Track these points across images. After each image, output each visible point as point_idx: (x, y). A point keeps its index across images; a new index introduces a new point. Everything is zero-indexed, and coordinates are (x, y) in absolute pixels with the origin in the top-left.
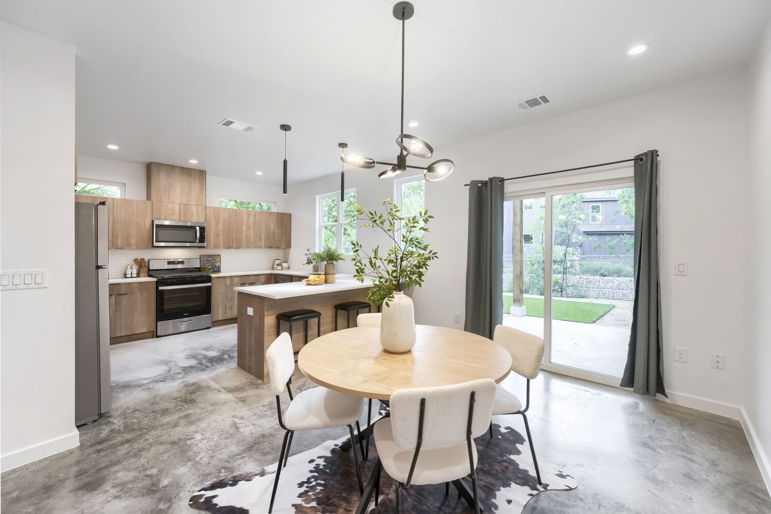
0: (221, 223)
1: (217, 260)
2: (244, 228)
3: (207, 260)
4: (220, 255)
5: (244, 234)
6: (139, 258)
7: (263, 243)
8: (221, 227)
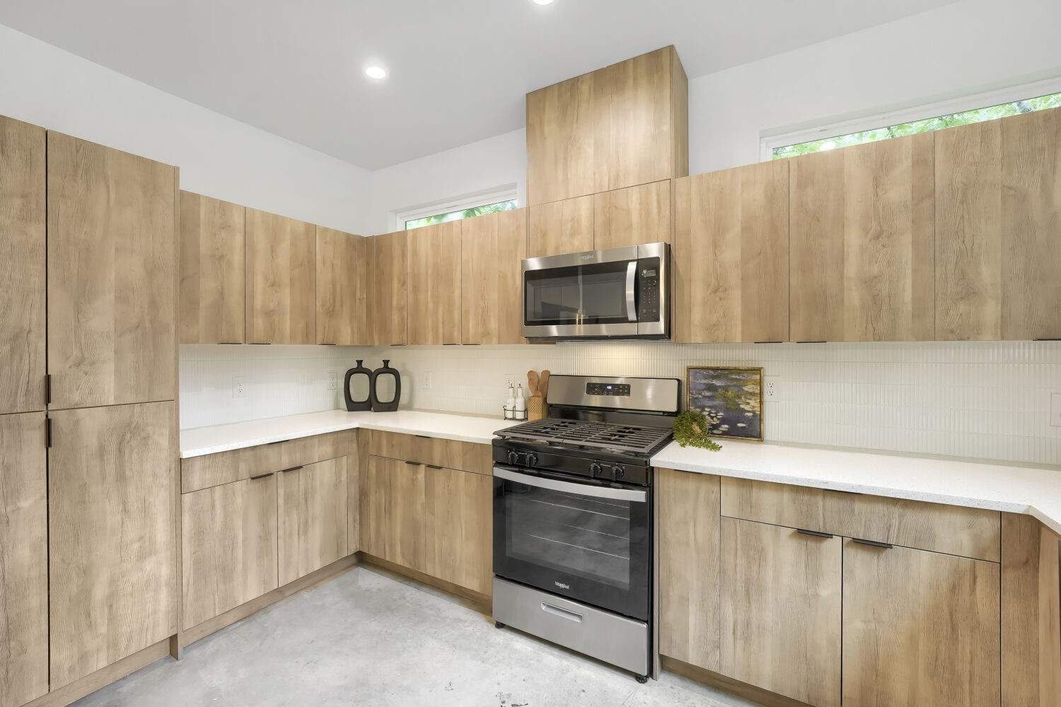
0: (734, 233)
1: (748, 388)
2: (853, 239)
3: (710, 388)
4: (758, 370)
5: (851, 269)
6: (539, 371)
7: (991, 311)
8: (732, 254)
